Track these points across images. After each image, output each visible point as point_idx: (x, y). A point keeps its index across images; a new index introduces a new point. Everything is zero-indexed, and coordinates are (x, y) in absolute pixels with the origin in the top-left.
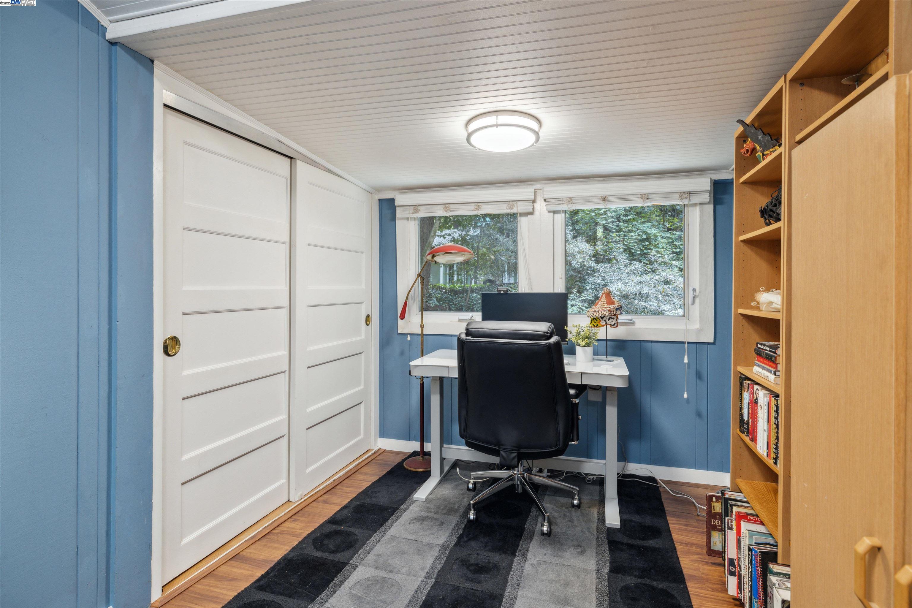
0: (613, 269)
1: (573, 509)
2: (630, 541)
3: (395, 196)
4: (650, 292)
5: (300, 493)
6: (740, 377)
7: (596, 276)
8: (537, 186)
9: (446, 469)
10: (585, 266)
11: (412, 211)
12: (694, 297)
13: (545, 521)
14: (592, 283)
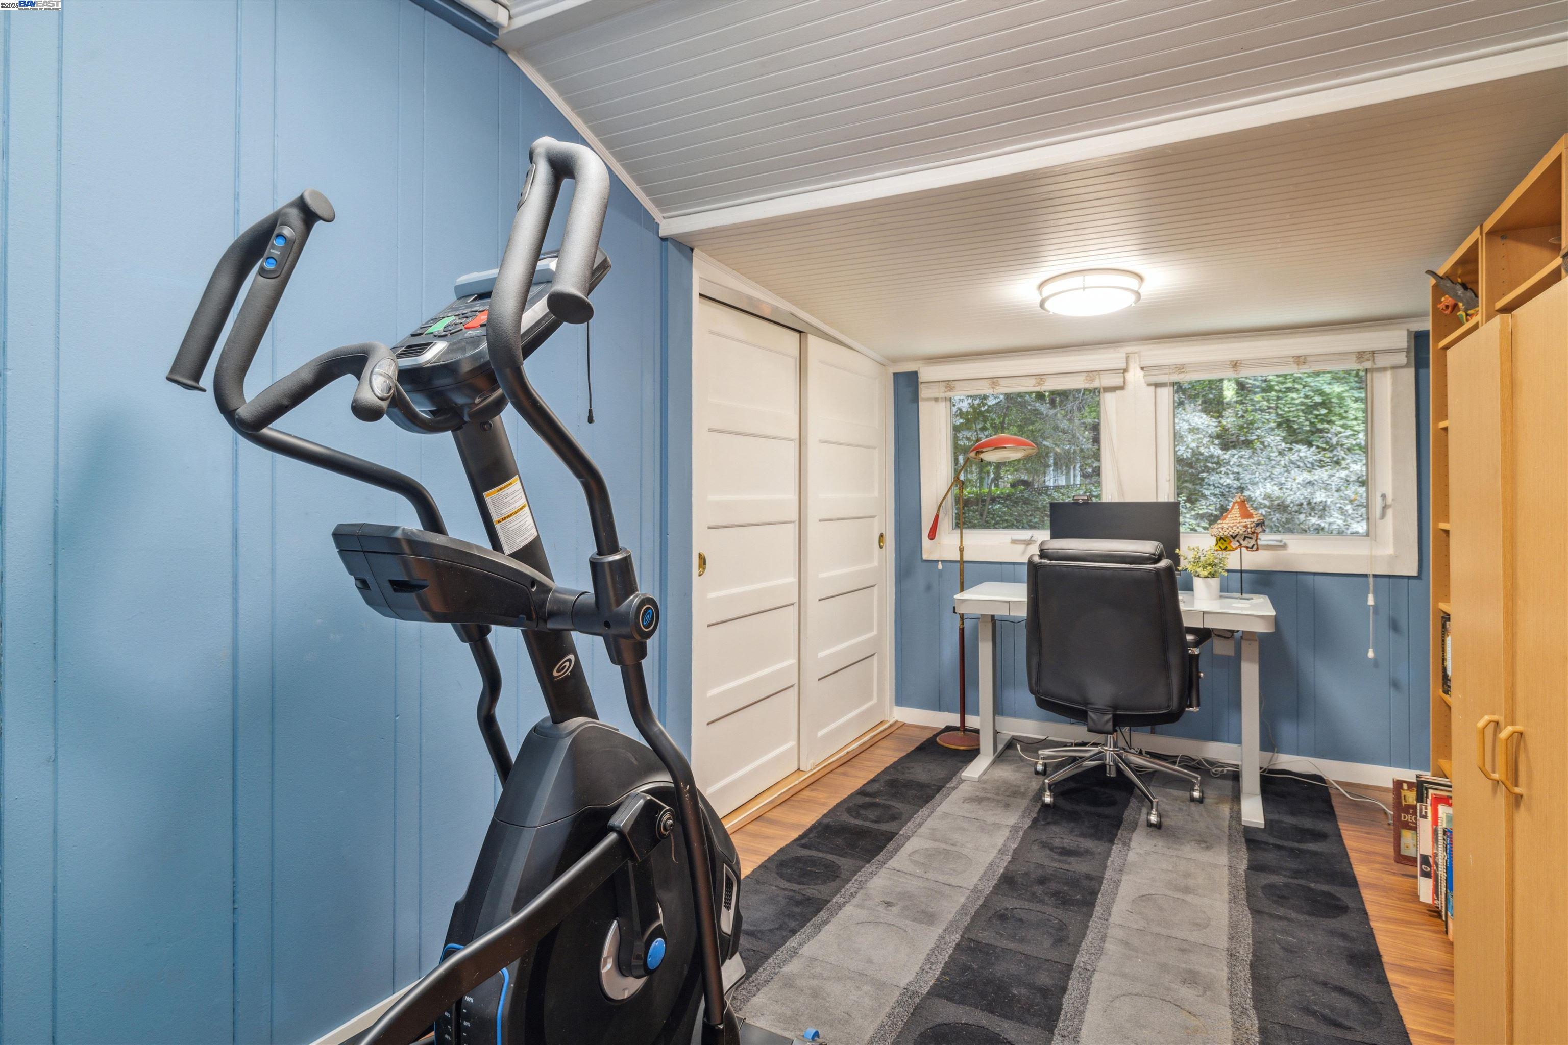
0: (1256, 459)
1: (1192, 804)
2: (1279, 842)
3: (919, 368)
4: (1329, 501)
5: (812, 761)
6: (1443, 617)
7: (1223, 473)
8: (1130, 349)
9: (1000, 747)
10: (1202, 454)
11: (943, 389)
12: (1385, 508)
13: (1152, 808)
14: (1216, 485)
